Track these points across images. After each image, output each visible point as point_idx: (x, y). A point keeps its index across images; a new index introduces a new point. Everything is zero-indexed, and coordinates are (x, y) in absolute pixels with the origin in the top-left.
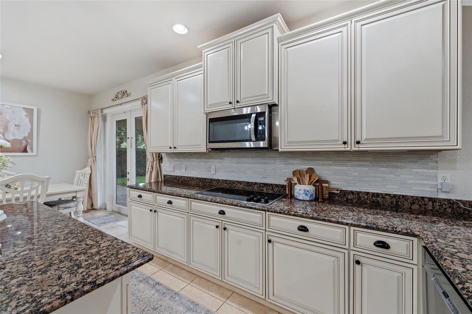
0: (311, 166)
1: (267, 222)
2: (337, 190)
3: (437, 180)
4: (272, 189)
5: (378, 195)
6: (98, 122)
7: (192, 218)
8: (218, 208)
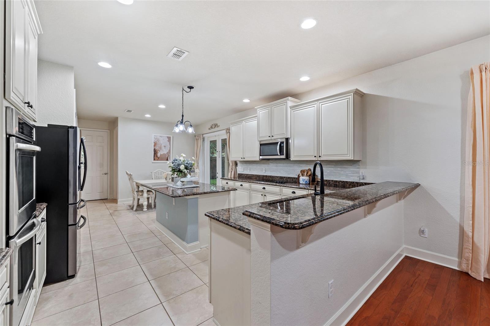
1: (281, 191)
3: (359, 174)
4: (292, 180)
6: (200, 142)
7: (251, 192)
8: (262, 186)
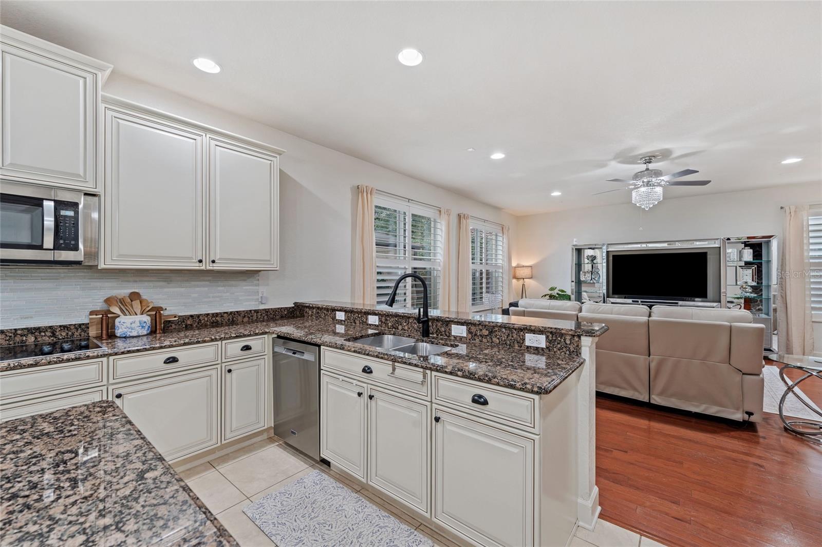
0: (135, 289)
2: (175, 317)
3: (258, 295)
4: (53, 336)
5: (217, 315)
